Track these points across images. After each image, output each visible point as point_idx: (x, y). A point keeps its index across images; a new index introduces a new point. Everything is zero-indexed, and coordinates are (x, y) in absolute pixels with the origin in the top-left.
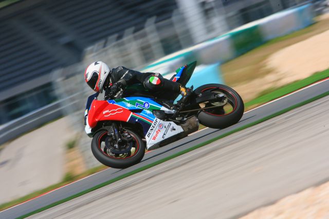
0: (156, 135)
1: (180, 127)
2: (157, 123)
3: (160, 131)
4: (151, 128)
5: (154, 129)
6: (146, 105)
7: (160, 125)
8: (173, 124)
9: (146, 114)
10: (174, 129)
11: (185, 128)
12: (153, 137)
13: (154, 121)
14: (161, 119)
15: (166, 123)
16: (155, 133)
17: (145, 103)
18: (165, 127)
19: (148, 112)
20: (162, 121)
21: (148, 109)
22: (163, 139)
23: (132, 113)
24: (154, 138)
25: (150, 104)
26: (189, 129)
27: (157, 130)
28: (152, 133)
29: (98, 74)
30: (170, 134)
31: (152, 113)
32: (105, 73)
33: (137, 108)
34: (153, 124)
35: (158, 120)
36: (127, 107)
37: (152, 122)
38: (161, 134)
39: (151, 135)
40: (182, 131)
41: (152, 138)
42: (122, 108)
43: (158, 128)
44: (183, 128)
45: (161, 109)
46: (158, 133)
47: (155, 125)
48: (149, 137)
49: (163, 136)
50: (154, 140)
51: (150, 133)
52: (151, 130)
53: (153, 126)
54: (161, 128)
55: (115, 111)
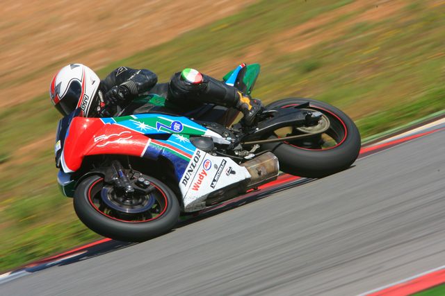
0: (200, 182)
1: (244, 168)
2: (201, 159)
3: (205, 173)
4: (188, 168)
5: (195, 170)
6: (177, 127)
8: (230, 162)
9: (178, 141)
10: (233, 172)
11: (252, 172)
12: (193, 184)
13: (195, 155)
14: (207, 152)
15: (217, 160)
16: (197, 177)
17: (174, 124)
18: (216, 167)
19: (182, 138)
20: (208, 156)
21: (181, 134)
22: (213, 190)
23: (150, 140)
24: (196, 188)
25: (183, 125)
27: (200, 171)
28: (191, 177)
29: (81, 84)
30: (225, 181)
31: (188, 141)
32: (94, 82)
33: (160, 131)
34: (192, 161)
35: (202, 153)
36: (139, 129)
37: (191, 157)
38: (207, 180)
39: (189, 182)
40: (247, 177)
41: (192, 187)
42: (130, 130)
43: (202, 168)
44: (249, 171)
45: (205, 134)
46: (201, 177)
47: (196, 162)
48: (185, 185)
49: (212, 184)
50: (195, 191)
51: (188, 177)
52: (189, 171)
53: (192, 164)
54: (208, 168)
55: (117, 137)
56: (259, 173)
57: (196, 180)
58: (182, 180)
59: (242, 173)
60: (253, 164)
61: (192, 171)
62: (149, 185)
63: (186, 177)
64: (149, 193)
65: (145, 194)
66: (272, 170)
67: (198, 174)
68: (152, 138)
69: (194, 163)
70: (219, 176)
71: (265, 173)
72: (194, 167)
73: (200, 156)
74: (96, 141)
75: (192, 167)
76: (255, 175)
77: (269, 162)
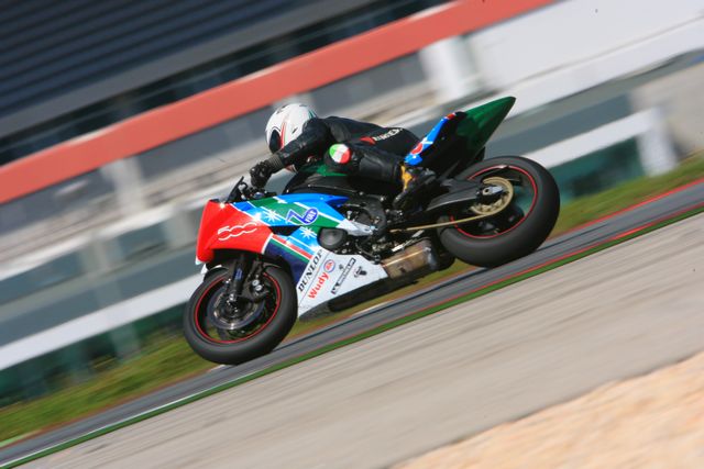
0: (319, 287)
2: (321, 260)
3: (326, 276)
4: (306, 271)
5: (314, 273)
7: (328, 264)
8: (360, 260)
9: (302, 237)
10: (363, 273)
11: (390, 270)
12: (310, 290)
14: (332, 250)
15: (345, 259)
17: (308, 212)
18: (341, 267)
19: (308, 232)
20: (332, 256)
21: (309, 227)
22: (333, 296)
23: (272, 234)
24: (313, 294)
25: (319, 213)
26: (403, 270)
27: (320, 274)
28: (310, 281)
29: (280, 133)
30: (352, 283)
31: (314, 236)
32: (295, 131)
33: (288, 222)
34: (311, 262)
35: (325, 252)
36: (267, 220)
37: (310, 257)
38: (329, 284)
39: (306, 287)
40: (382, 277)
43: (322, 270)
44: (386, 269)
45: (338, 227)
46: (321, 281)
47: (316, 263)
48: (302, 290)
49: (334, 289)
50: (311, 299)
51: (305, 281)
52: (307, 274)
53: (311, 266)
54: (331, 269)
55: (240, 230)
57: (314, 286)
58: (298, 286)
59: (375, 273)
60: (396, 259)
61: (310, 274)
63: (303, 281)
67: (317, 277)
68: (275, 233)
69: (313, 265)
70: (344, 279)
71: (411, 270)
72: (313, 269)
73: (321, 256)
74: (219, 233)
75: (311, 270)
76: (396, 273)
77: (417, 256)
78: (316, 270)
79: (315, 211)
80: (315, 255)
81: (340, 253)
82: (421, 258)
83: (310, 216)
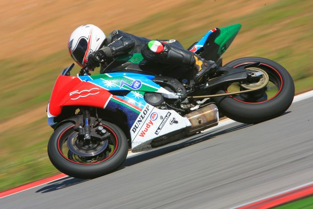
0: (146, 130)
1: (186, 118)
2: (149, 112)
3: (151, 123)
4: (138, 119)
5: (143, 121)
8: (174, 114)
10: (176, 122)
11: (193, 121)
12: (141, 132)
13: (144, 109)
14: (155, 106)
15: (163, 112)
16: (145, 126)
17: (135, 82)
18: (162, 117)
19: (137, 95)
20: (156, 110)
21: (138, 91)
22: (156, 136)
23: (112, 95)
25: (142, 83)
27: (148, 122)
28: (140, 126)
29: (88, 41)
30: (168, 129)
31: (142, 97)
32: (98, 39)
33: (122, 88)
34: (142, 113)
35: (151, 107)
36: (106, 87)
37: (141, 110)
38: (153, 128)
39: (138, 130)
40: (188, 125)
41: (139, 134)
42: (98, 87)
43: (149, 119)
44: (190, 120)
45: (157, 92)
46: (148, 126)
47: (145, 114)
48: (134, 132)
49: (157, 131)
50: (142, 137)
51: (137, 126)
52: (139, 121)
53: (141, 116)
54: (155, 119)
55: (87, 93)
56: (200, 122)
57: (143, 129)
58: (132, 129)
59: (184, 122)
60: (195, 115)
61: (141, 121)
62: (105, 133)
63: (135, 126)
64: (104, 139)
65: (100, 140)
66: (211, 119)
67: (145, 124)
68: (114, 94)
69: (143, 115)
70: (163, 125)
71: (205, 122)
72: (143, 118)
73: (148, 110)
74: (71, 95)
75: (142, 119)
76: (196, 124)
77: (209, 113)
78: (145, 119)
79: (139, 82)
80: (145, 109)
81: (160, 108)
82: (212, 114)
83: (137, 85)
